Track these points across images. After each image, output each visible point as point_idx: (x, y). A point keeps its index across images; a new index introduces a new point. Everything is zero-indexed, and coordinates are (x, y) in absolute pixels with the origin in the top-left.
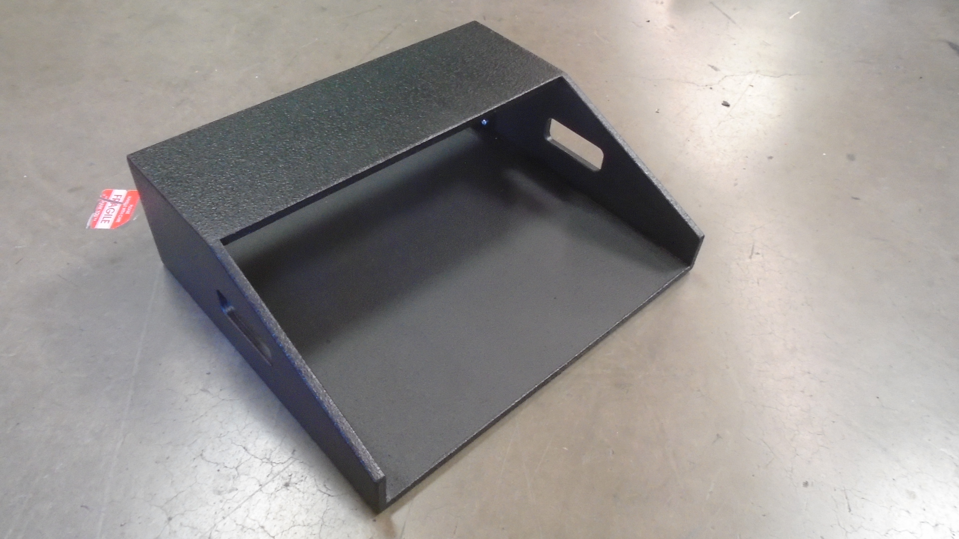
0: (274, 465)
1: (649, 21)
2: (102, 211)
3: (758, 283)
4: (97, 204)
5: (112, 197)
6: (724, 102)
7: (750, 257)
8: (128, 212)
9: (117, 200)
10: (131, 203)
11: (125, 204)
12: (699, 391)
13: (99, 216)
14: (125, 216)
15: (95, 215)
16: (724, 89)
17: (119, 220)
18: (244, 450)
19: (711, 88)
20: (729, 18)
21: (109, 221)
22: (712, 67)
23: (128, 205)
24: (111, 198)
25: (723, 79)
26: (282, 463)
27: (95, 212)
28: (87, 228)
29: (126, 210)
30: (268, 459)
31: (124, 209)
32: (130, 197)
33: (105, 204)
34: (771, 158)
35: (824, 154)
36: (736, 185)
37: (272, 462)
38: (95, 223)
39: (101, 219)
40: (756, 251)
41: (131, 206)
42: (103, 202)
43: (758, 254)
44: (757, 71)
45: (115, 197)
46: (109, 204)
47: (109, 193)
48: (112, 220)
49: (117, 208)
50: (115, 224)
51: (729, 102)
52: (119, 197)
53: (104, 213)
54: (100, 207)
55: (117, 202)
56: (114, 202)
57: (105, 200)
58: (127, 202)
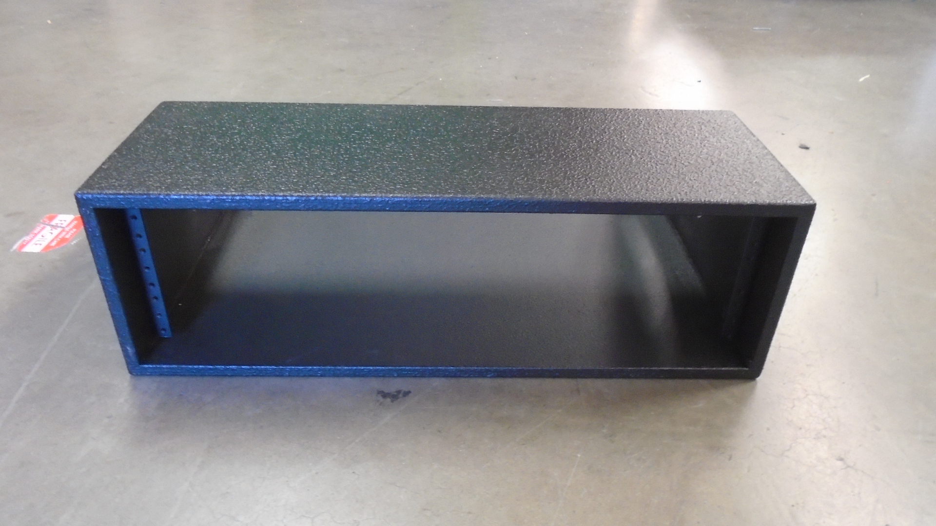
1: (700, 81)
2: (36, 235)
4: (34, 228)
5: (55, 222)
6: (802, 145)
8: (67, 236)
9: (59, 225)
10: (75, 227)
11: (67, 229)
13: (31, 240)
14: (63, 240)
15: (27, 238)
17: (53, 244)
19: (783, 134)
21: (41, 244)
23: (71, 229)
24: (53, 223)
25: (795, 126)
27: (28, 236)
28: (12, 250)
29: (68, 233)
31: (64, 233)
32: (73, 223)
33: (43, 228)
34: (874, 195)
38: (23, 246)
39: (33, 242)
41: (74, 230)
42: (42, 226)
43: (885, 291)
45: (59, 222)
46: (49, 228)
47: (51, 218)
48: (45, 244)
49: (56, 231)
50: (48, 247)
51: (808, 146)
52: (62, 222)
53: (39, 237)
54: (36, 232)
55: (58, 227)
56: (55, 227)
57: (44, 224)
58: (71, 226)
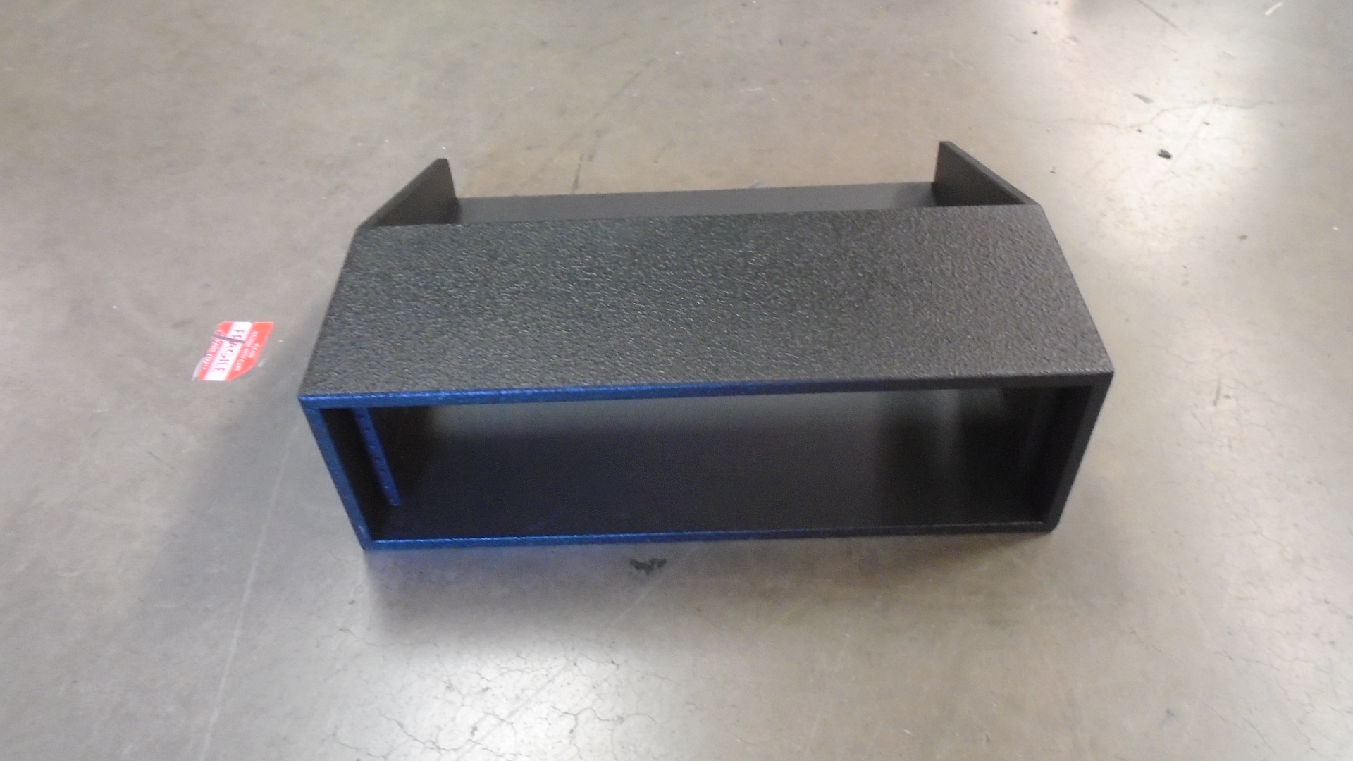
0: (443, 752)
1: (1035, 33)
2: (215, 354)
3: (1230, 447)
4: (209, 345)
5: (231, 334)
6: (1162, 151)
7: (1215, 404)
8: (251, 356)
9: (237, 338)
10: (256, 341)
11: (248, 344)
12: (1134, 632)
13: (212, 361)
14: (248, 361)
15: (206, 360)
16: (1160, 130)
17: (238, 368)
18: (398, 727)
19: (1140, 131)
20: (1166, 20)
21: (224, 369)
22: (1140, 97)
23: (253, 345)
24: (230, 336)
25: (1158, 115)
26: (455, 750)
27: (205, 356)
28: (192, 379)
29: (249, 352)
30: (434, 743)
31: (246, 350)
32: (255, 333)
33: (221, 344)
34: (1244, 237)
35: (1336, 228)
36: (1186, 283)
37: (439, 748)
38: (204, 373)
39: (213, 366)
40: (1224, 392)
41: (257, 345)
42: (218, 341)
43: (1228, 397)
44: (1215, 100)
45: (236, 333)
46: (226, 344)
47: (227, 328)
48: (228, 367)
49: (237, 348)
50: (233, 373)
51: (1170, 151)
52: (240, 334)
53: (219, 357)
54: (213, 349)
55: (237, 341)
56: (233, 341)
57: (220, 338)
58: (251, 340)
